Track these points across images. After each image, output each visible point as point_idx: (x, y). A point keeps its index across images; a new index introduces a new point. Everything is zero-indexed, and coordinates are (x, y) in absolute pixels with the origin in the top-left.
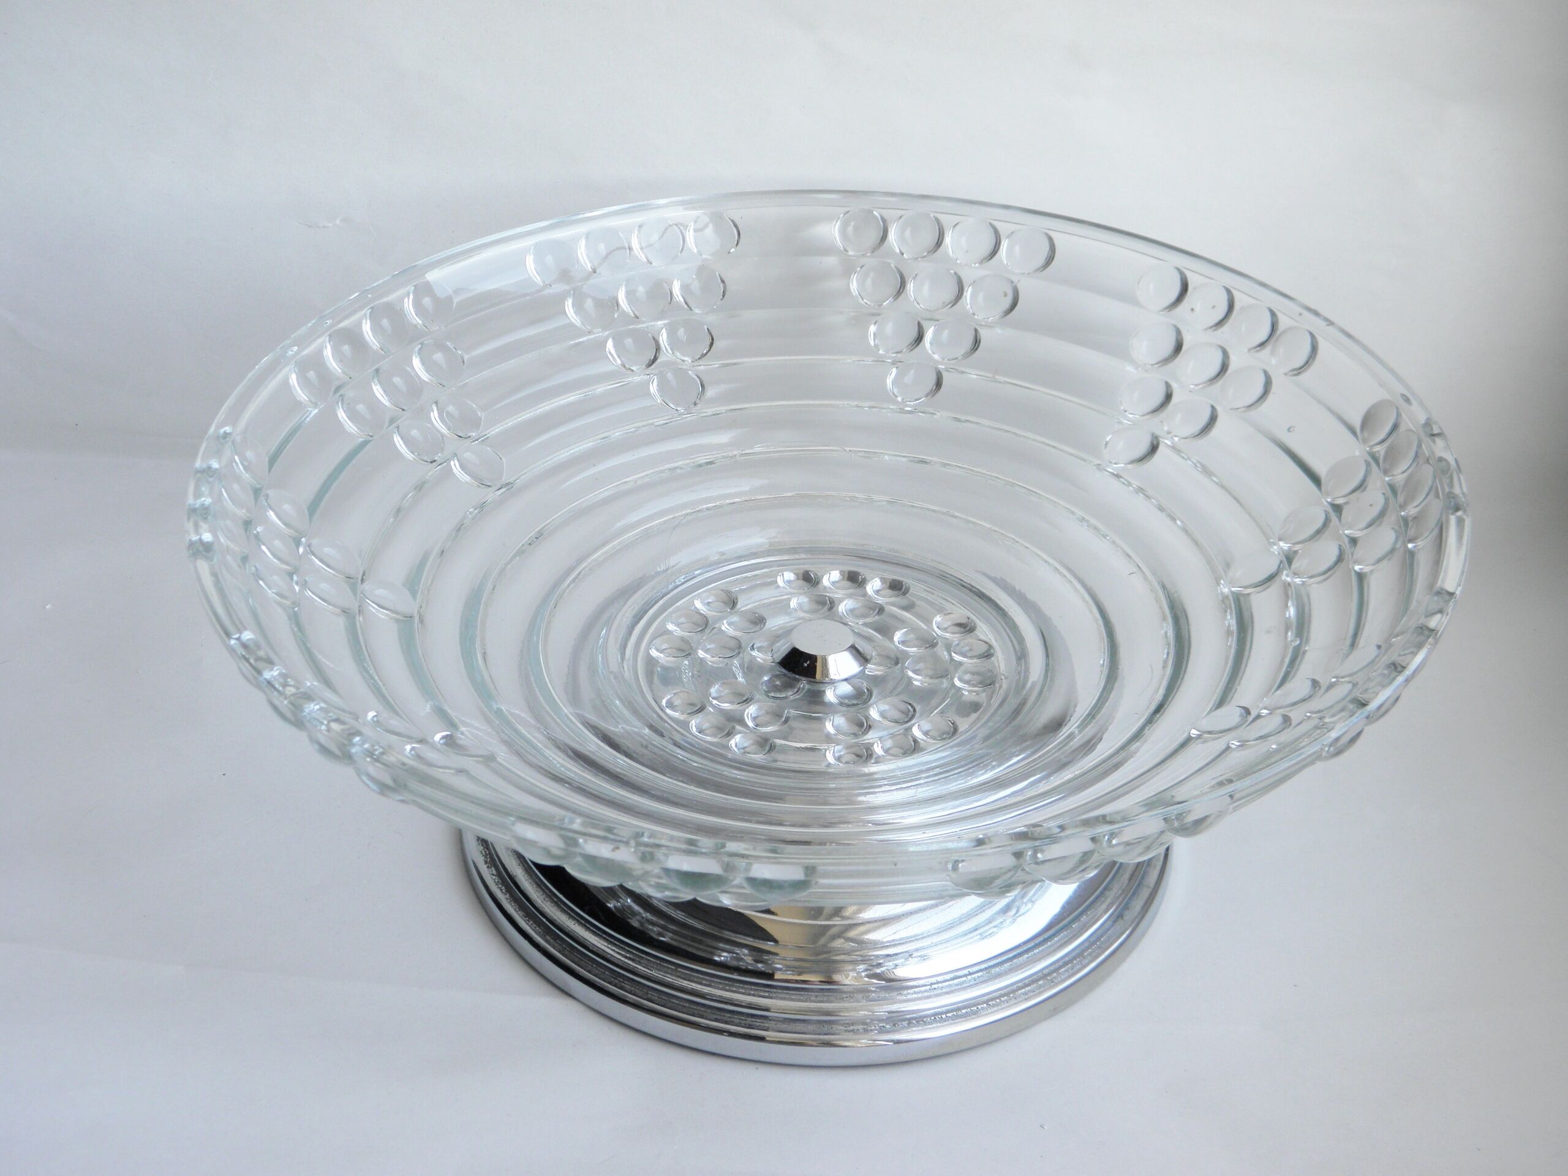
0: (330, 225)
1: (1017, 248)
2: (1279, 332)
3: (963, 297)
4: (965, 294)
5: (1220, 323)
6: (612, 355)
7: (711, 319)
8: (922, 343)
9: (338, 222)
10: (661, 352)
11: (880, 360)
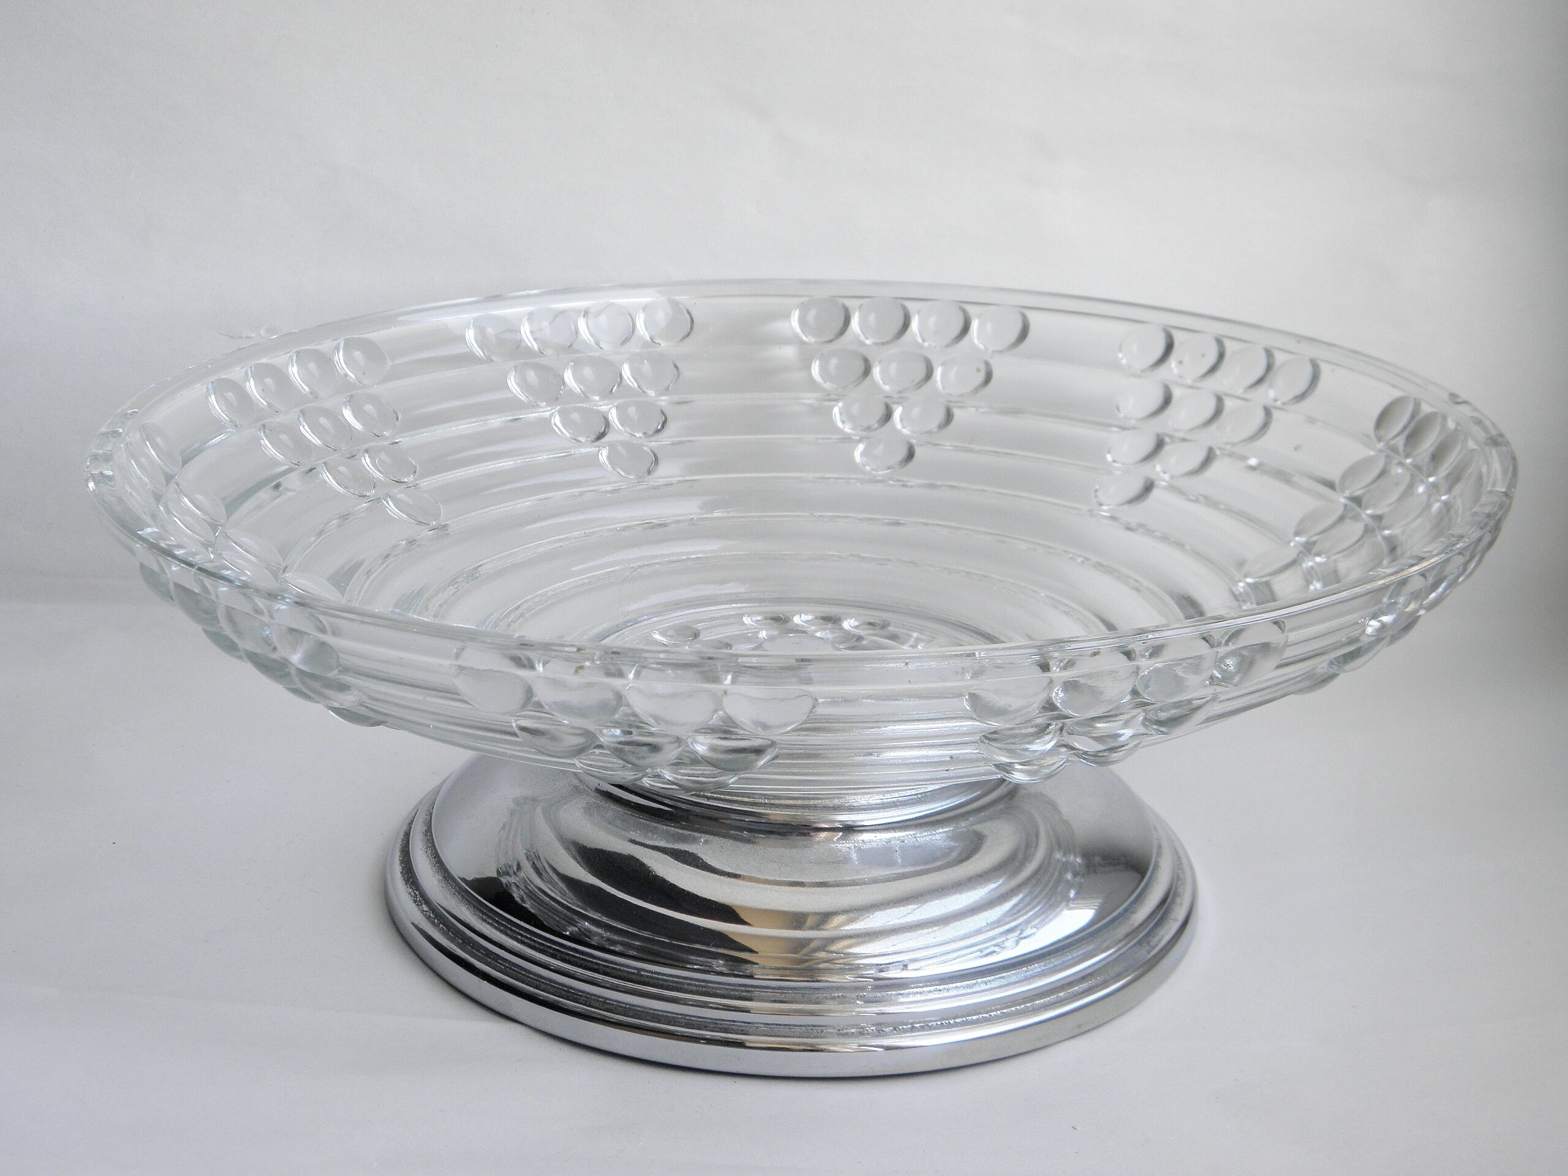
0: (254, 335)
1: (989, 326)
2: (1276, 367)
3: (933, 377)
4: (934, 374)
5: (1213, 369)
6: (558, 428)
7: (664, 401)
8: (891, 420)
9: (262, 332)
10: (611, 429)
11: (846, 439)
